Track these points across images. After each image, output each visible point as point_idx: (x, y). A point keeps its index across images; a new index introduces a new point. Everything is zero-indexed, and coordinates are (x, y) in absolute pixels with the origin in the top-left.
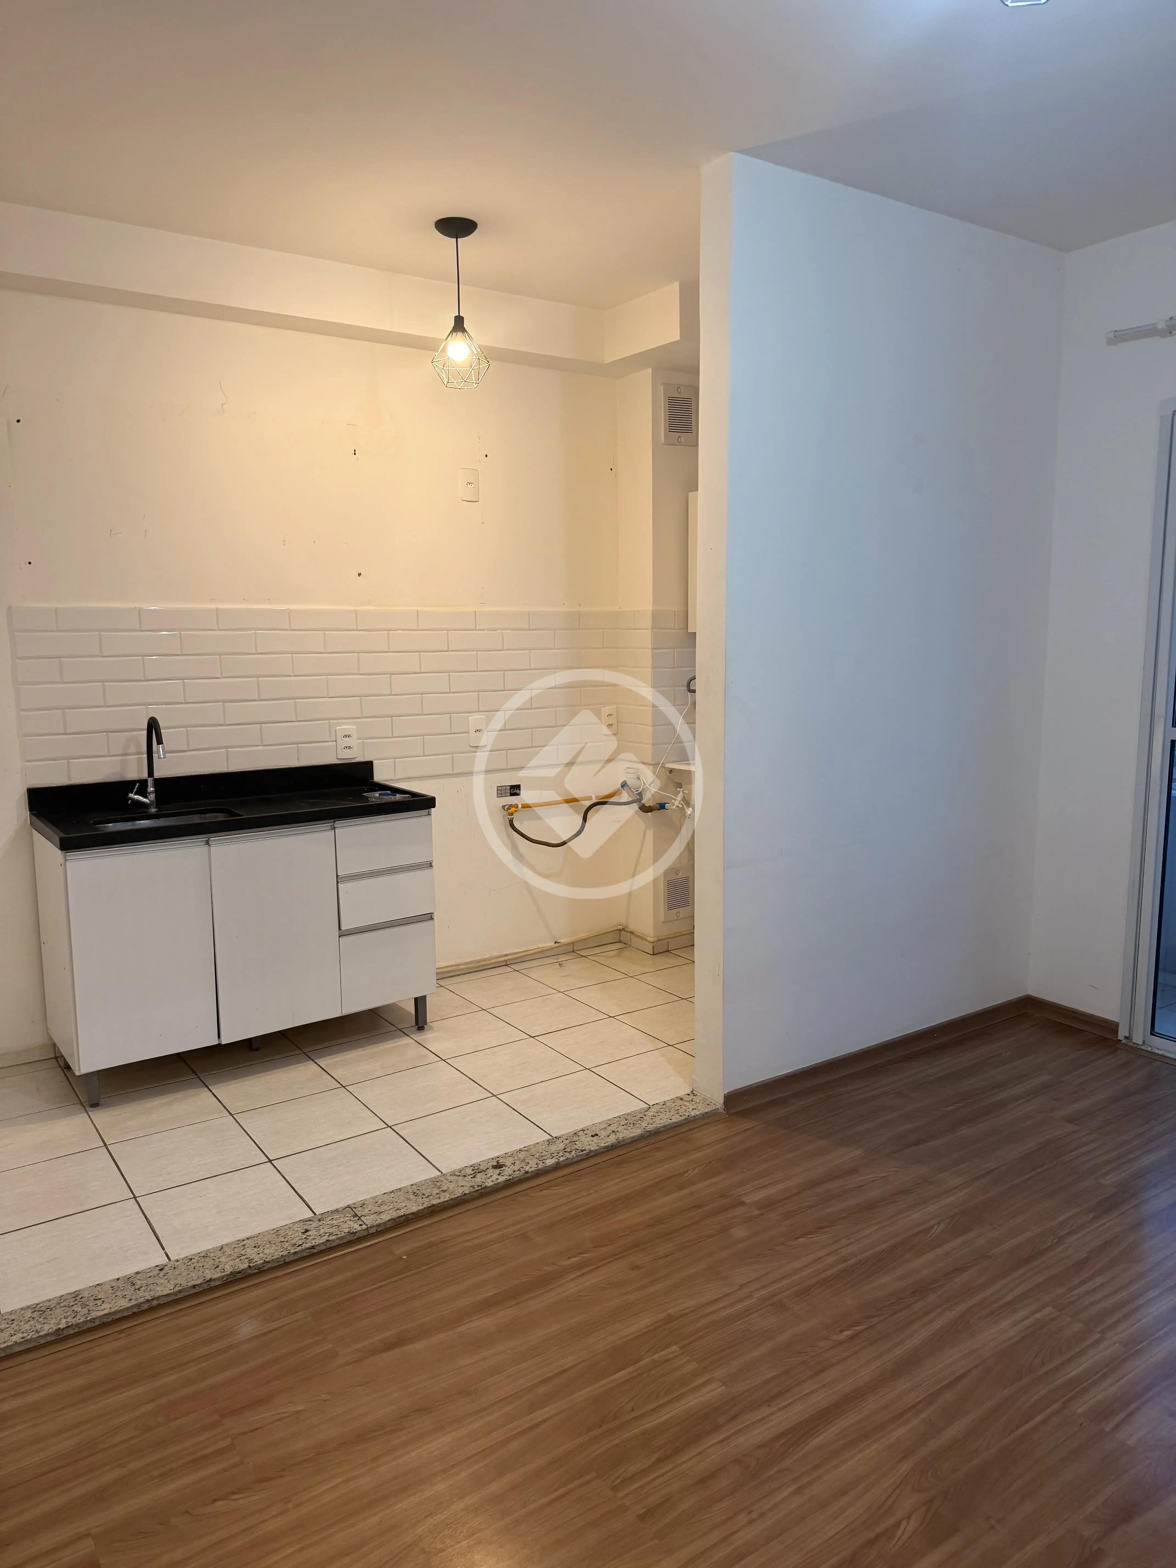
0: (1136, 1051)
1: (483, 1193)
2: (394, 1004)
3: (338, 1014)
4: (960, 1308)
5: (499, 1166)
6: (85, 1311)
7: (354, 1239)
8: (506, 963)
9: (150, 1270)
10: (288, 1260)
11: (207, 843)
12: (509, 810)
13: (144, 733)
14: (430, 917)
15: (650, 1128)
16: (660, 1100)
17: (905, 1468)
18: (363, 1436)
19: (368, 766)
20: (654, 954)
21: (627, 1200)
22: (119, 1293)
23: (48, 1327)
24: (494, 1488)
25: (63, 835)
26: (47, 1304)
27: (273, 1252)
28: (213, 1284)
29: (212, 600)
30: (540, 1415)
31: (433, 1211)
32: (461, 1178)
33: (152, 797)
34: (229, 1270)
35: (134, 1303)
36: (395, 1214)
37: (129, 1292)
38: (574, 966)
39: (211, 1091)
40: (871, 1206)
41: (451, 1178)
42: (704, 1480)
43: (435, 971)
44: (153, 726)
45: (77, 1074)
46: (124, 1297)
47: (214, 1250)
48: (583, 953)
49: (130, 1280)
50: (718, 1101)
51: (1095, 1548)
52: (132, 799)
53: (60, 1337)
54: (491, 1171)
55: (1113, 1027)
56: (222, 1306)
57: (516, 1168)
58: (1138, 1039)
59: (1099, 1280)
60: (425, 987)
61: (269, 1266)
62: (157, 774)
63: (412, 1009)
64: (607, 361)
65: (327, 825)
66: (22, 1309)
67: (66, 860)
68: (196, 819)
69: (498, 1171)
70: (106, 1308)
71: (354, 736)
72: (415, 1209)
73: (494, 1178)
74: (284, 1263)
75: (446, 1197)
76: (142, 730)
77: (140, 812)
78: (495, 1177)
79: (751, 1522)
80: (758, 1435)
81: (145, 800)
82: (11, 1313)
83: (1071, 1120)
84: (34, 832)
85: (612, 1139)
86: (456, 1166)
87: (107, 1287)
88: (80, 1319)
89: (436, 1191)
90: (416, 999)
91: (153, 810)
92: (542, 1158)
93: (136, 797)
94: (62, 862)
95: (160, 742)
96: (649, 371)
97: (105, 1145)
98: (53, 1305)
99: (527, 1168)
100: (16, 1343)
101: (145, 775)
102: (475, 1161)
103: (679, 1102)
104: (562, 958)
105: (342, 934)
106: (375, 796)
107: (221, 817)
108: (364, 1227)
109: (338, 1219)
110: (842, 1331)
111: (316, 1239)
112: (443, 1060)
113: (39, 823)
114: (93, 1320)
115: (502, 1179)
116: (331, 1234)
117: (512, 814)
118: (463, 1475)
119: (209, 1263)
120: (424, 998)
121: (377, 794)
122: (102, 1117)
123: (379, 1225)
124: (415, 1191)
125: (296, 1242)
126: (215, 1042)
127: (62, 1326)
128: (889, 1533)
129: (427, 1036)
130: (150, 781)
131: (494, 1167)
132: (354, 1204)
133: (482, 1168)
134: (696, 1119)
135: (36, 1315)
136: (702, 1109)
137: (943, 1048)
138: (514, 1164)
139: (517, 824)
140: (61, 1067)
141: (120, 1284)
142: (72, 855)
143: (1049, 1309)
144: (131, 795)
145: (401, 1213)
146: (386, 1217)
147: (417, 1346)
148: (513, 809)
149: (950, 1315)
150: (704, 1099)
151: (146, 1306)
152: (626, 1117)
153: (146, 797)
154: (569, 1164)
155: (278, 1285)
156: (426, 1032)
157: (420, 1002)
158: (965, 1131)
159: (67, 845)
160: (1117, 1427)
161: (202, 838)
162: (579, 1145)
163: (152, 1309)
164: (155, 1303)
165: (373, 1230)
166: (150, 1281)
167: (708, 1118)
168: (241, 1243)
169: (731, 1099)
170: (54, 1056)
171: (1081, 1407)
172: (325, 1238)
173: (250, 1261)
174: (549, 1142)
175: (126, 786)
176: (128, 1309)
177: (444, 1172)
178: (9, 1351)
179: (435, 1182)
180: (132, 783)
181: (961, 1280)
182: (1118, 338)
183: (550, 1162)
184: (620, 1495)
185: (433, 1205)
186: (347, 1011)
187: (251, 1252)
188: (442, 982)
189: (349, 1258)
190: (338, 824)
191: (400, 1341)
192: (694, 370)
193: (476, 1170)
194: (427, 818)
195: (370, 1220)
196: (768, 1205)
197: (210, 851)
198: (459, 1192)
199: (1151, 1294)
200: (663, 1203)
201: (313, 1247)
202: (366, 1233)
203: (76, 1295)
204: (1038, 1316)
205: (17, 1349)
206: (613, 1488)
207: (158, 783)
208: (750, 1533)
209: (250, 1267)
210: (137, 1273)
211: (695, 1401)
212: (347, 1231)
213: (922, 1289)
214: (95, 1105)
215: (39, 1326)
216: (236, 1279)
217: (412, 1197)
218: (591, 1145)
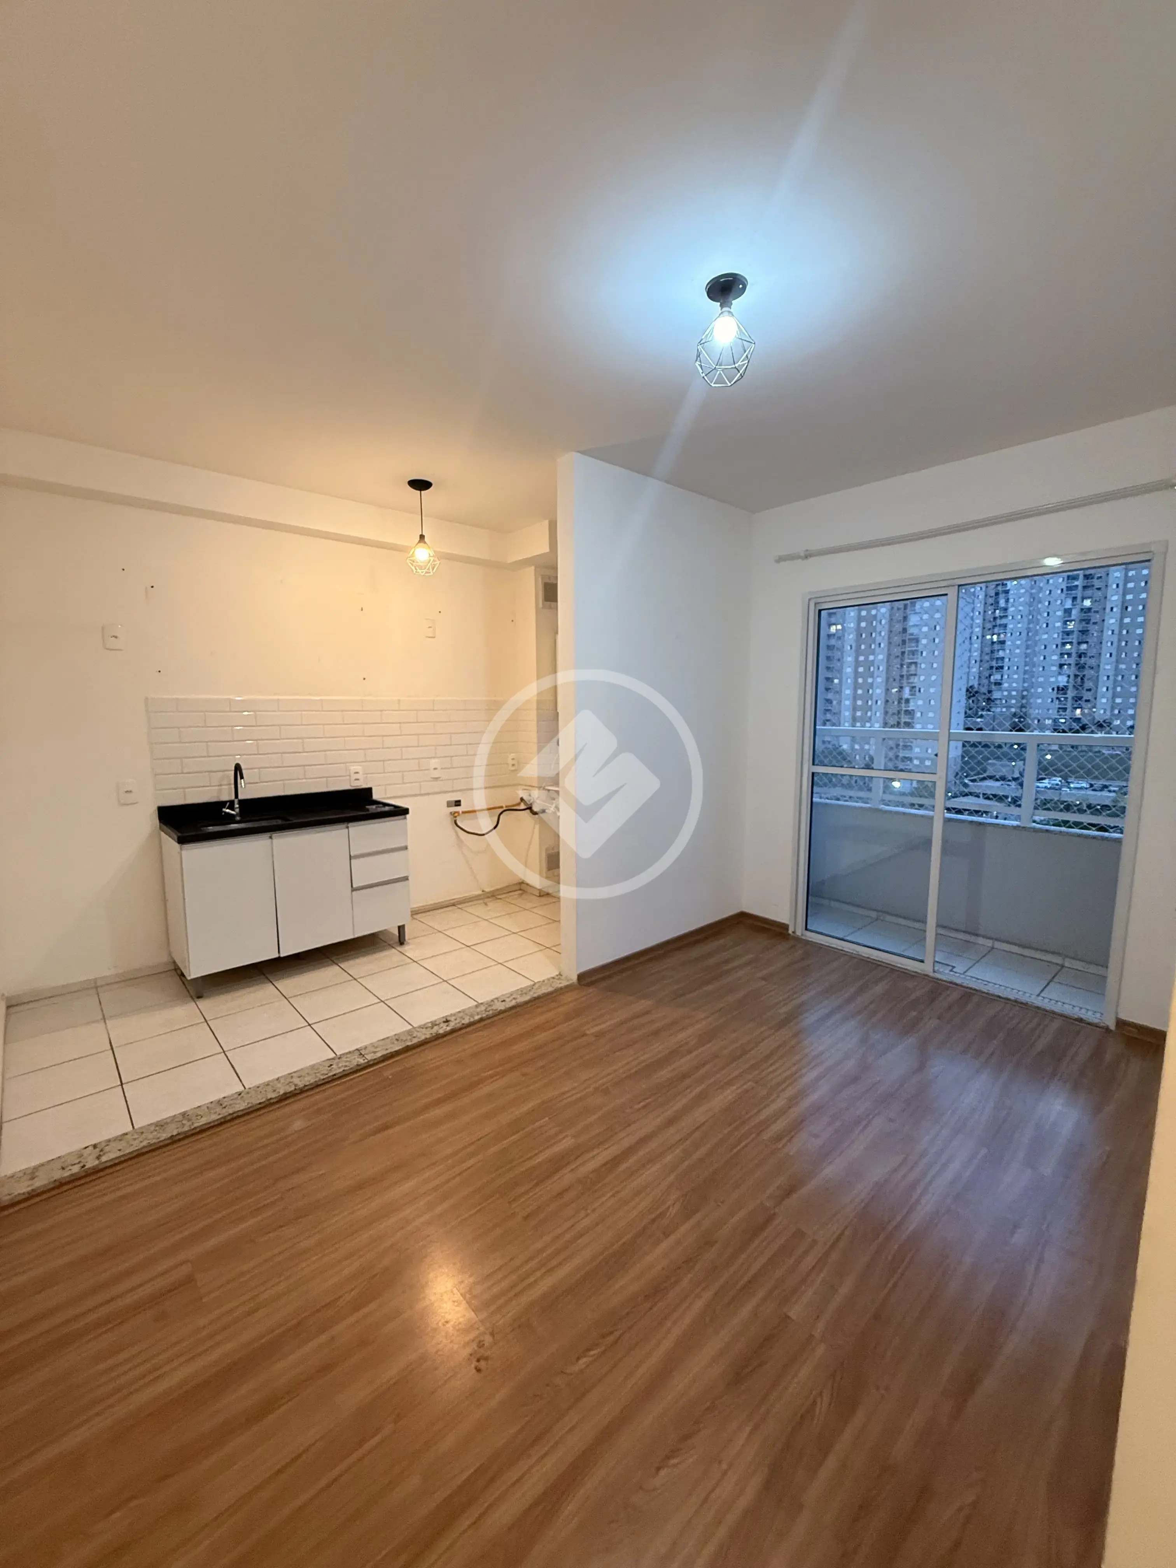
0: (798, 939)
1: (438, 1037)
2: (386, 930)
3: (351, 937)
4: (703, 1086)
5: (447, 1021)
6: (190, 1123)
7: (360, 1069)
8: (453, 904)
9: (232, 1095)
10: (319, 1083)
11: (271, 837)
12: (454, 815)
13: (233, 773)
14: (406, 879)
15: (535, 995)
16: (541, 979)
17: (672, 1178)
18: (360, 1186)
19: (369, 790)
20: (540, 896)
21: (521, 1037)
22: (212, 1111)
23: (164, 1136)
24: (439, 1209)
25: (179, 834)
26: (165, 1121)
27: (310, 1080)
28: (272, 1101)
29: (275, 694)
30: (465, 1166)
31: (407, 1049)
32: (424, 1029)
33: (237, 810)
34: (282, 1092)
35: (221, 1116)
36: (385, 1052)
37: (218, 1109)
38: (492, 905)
39: (274, 985)
40: (656, 1033)
41: (418, 1030)
42: (560, 1194)
43: (409, 910)
44: (238, 768)
45: (189, 978)
46: (215, 1113)
47: (272, 1081)
48: (499, 897)
49: (219, 1103)
50: (574, 978)
51: (772, 1212)
52: (225, 812)
53: (174, 1141)
54: (442, 1025)
55: (785, 927)
56: (278, 1113)
57: (457, 1021)
58: (799, 933)
59: (777, 1065)
60: (403, 919)
61: (306, 1088)
62: (241, 797)
63: (396, 932)
64: (509, 562)
65: (344, 825)
66: (148, 1125)
67: (181, 849)
68: (264, 823)
69: (447, 1024)
70: (204, 1121)
71: (361, 773)
72: (397, 1049)
73: (444, 1029)
74: (317, 1086)
75: (415, 1041)
76: (232, 770)
77: (230, 819)
78: (445, 1027)
79: (587, 1216)
80: (592, 1165)
81: (233, 812)
82: (141, 1128)
83: (763, 979)
84: (162, 833)
85: (513, 1003)
86: (422, 1022)
87: (205, 1108)
88: (186, 1129)
89: (409, 1038)
90: (399, 927)
91: (238, 818)
92: (472, 1016)
93: (228, 811)
94: (179, 850)
95: (242, 777)
96: (533, 568)
97: (206, 1021)
98: (168, 1121)
99: (463, 1022)
100: (144, 1147)
101: (233, 797)
102: (433, 1019)
103: (552, 980)
104: (486, 900)
105: (353, 890)
106: (373, 808)
107: (280, 822)
108: (366, 1061)
109: (352, 1057)
110: (639, 1103)
111: (337, 1070)
112: (414, 961)
113: (165, 827)
114: (195, 1128)
115: (448, 1029)
116: (346, 1066)
117: (456, 817)
118: (422, 1203)
119: (269, 1089)
120: (403, 926)
121: (374, 807)
122: (203, 1004)
123: (375, 1059)
124: (398, 1038)
125: (324, 1073)
126: (277, 956)
127: (175, 1134)
128: (662, 1215)
129: (405, 948)
130: (236, 801)
131: (444, 1022)
132: (361, 1047)
133: (437, 1023)
134: (561, 989)
135: (157, 1128)
136: (564, 983)
137: (698, 942)
138: (456, 1020)
139: (459, 824)
140: (178, 974)
141: (213, 1105)
142: (186, 846)
143: (750, 1083)
144: (224, 810)
145: (388, 1051)
146: (379, 1055)
147: (397, 1129)
148: (456, 814)
149: (698, 1089)
150: (566, 977)
151: (229, 1118)
152: (521, 990)
153: (233, 810)
154: (489, 1018)
155: (313, 1099)
156: (403, 946)
157: (401, 929)
158: (710, 988)
159: (182, 841)
160: (785, 1145)
161: (268, 835)
162: (494, 1007)
163: (233, 1119)
164: (235, 1115)
165: (371, 1063)
166: (232, 1102)
167: (568, 988)
168: (290, 1075)
169: (581, 977)
170: (173, 968)
171: (766, 1136)
172: (343, 1069)
173: (296, 1085)
174: (477, 1006)
175: (222, 804)
176: (218, 1120)
177: (415, 1026)
178: (140, 1152)
179: (409, 1032)
180: (225, 802)
181: (703, 1071)
182: (780, 559)
183: (477, 1018)
184: (514, 1206)
185: (408, 1046)
186: (356, 936)
187: (296, 1081)
188: (415, 916)
189: (357, 1080)
190: (350, 824)
191: (386, 1127)
192: (555, 568)
193: (434, 1024)
194: (404, 821)
195: (369, 1057)
196: (599, 1035)
197: (272, 843)
198: (423, 1038)
199: (804, 1071)
200: (541, 1037)
201: (335, 1075)
202: (366, 1065)
203: (184, 1114)
204: (745, 1087)
205: (144, 1150)
206: (510, 1203)
207: (241, 802)
208: (586, 1222)
209: (295, 1089)
210: (224, 1098)
211: (557, 1149)
212: (356, 1064)
213: (684, 1076)
214: (199, 997)
215: (159, 1135)
216: (285, 1098)
217: (396, 1042)
218: (501, 1007)
